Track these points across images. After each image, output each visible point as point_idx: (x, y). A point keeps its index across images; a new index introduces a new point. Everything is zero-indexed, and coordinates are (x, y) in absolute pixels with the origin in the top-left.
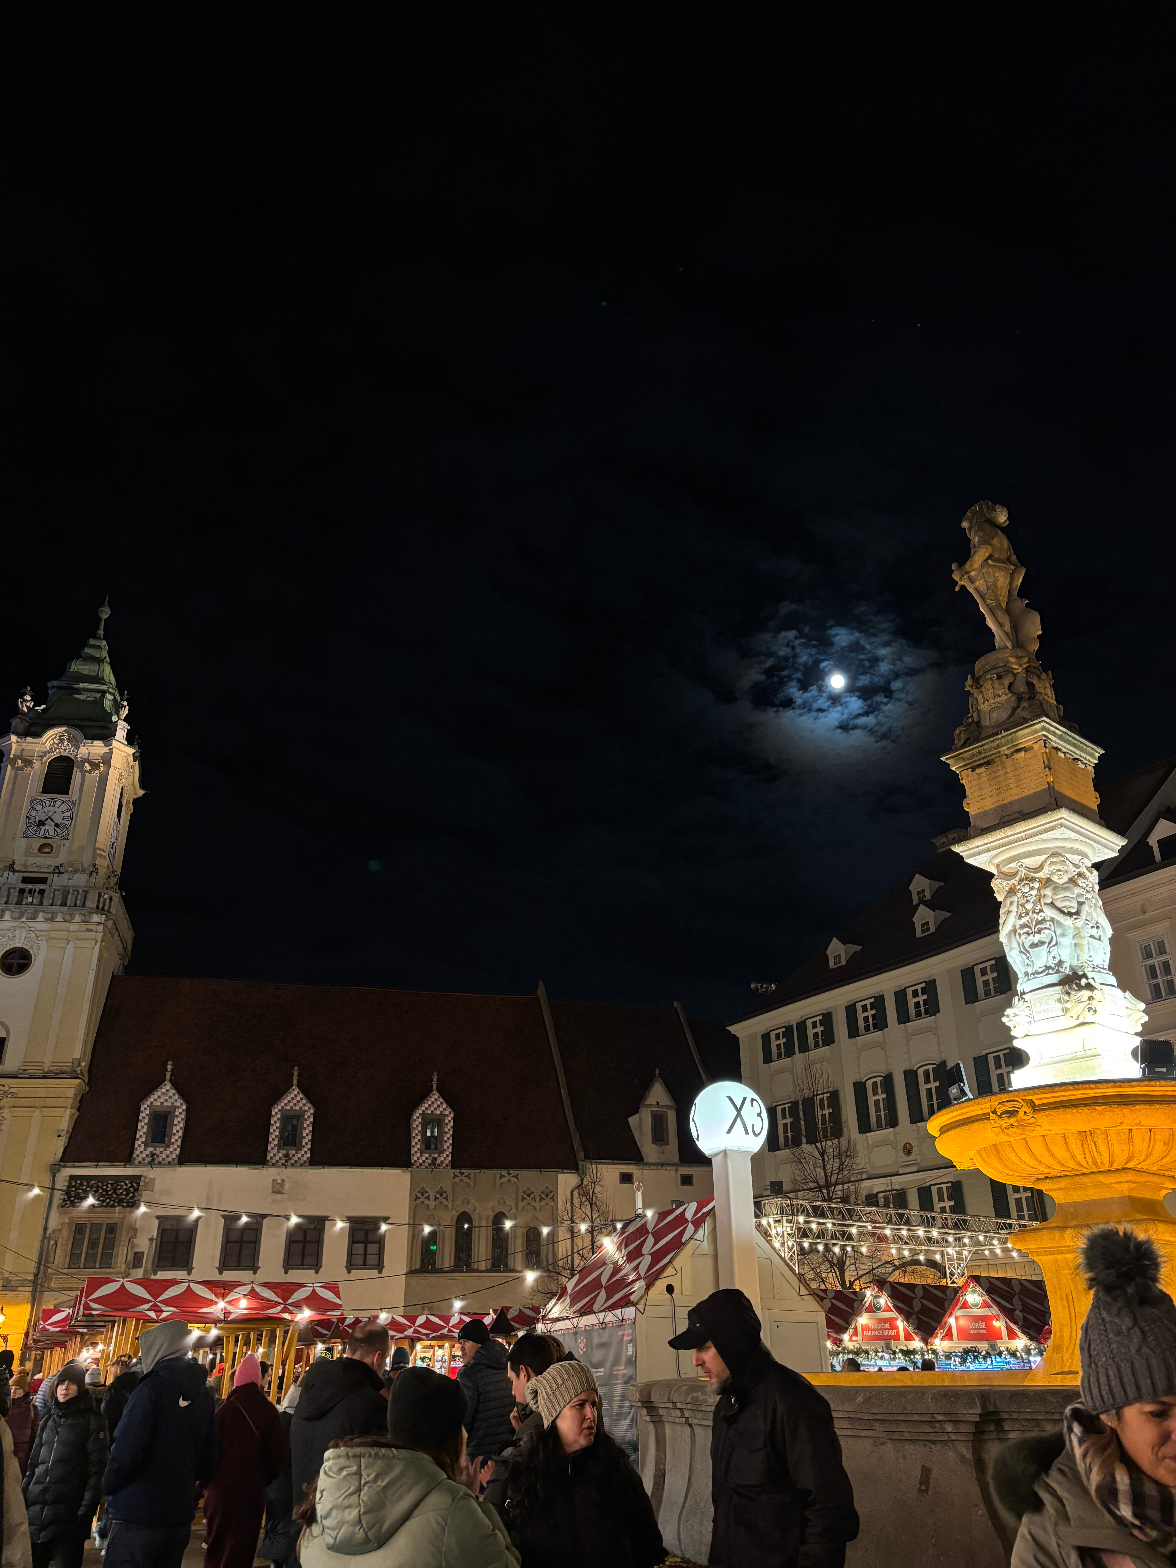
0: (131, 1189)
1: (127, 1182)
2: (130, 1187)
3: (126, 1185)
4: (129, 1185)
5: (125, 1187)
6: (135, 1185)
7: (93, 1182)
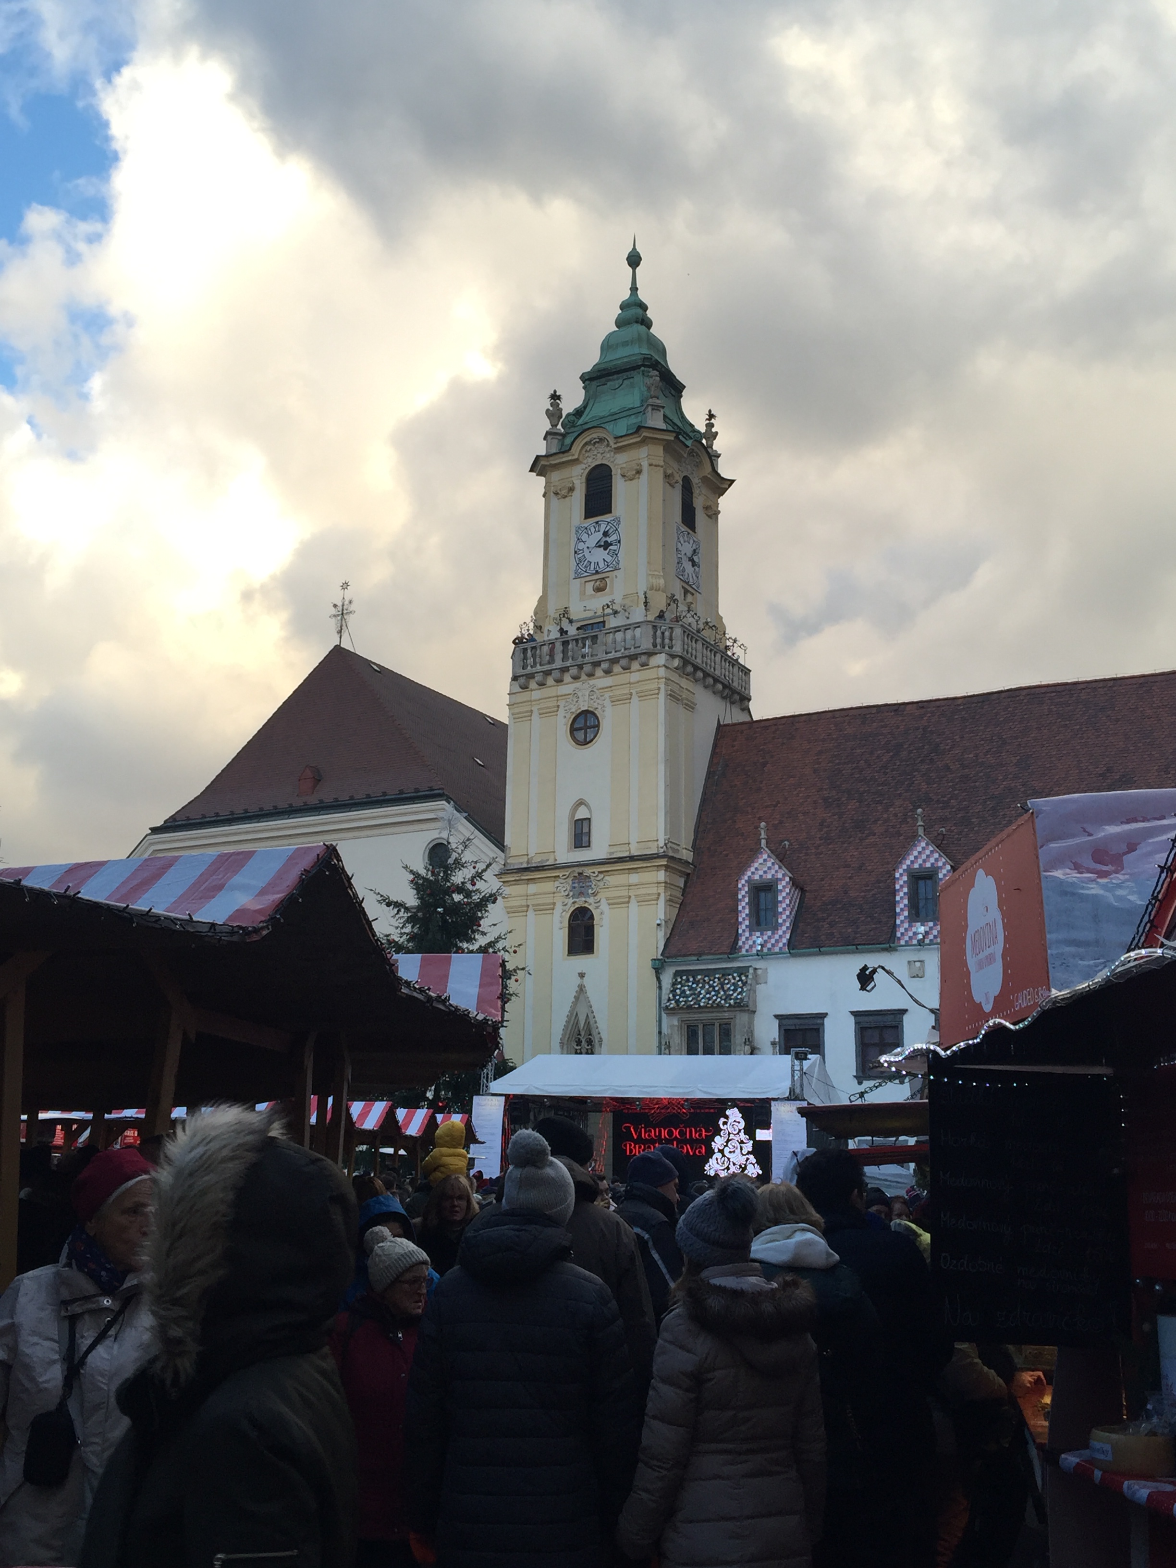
0: (740, 983)
1: (735, 975)
2: (738, 981)
3: (734, 978)
4: (738, 979)
5: (733, 981)
6: (744, 978)
7: (699, 977)
